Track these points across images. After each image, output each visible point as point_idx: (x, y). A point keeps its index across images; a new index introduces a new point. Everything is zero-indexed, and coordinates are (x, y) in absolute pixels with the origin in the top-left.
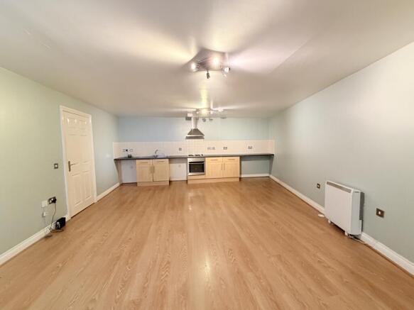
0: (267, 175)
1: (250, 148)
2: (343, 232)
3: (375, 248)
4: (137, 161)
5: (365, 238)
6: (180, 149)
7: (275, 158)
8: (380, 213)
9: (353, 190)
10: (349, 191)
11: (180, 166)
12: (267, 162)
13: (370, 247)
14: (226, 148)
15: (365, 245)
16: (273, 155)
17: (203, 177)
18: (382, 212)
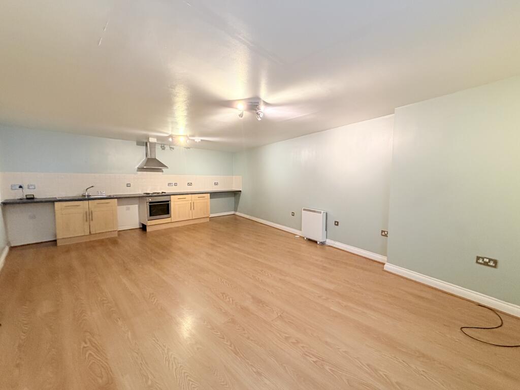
0: (232, 213)
1: (216, 184)
2: (316, 242)
3: (334, 246)
4: (56, 204)
5: (329, 242)
6: (128, 185)
7: (242, 195)
8: (337, 223)
9: (322, 212)
10: (320, 213)
11: (128, 209)
12: (232, 199)
13: (332, 247)
14: (190, 184)
15: (329, 246)
16: (240, 191)
17: (168, 220)
18: (338, 222)
